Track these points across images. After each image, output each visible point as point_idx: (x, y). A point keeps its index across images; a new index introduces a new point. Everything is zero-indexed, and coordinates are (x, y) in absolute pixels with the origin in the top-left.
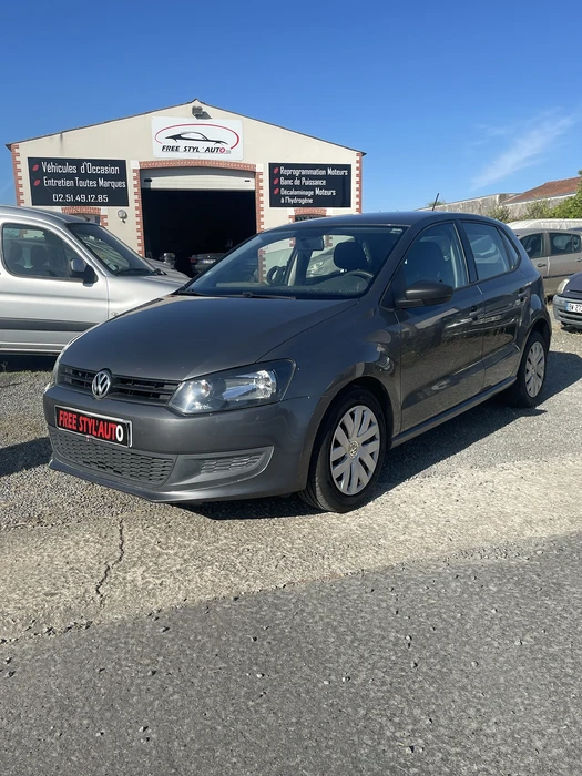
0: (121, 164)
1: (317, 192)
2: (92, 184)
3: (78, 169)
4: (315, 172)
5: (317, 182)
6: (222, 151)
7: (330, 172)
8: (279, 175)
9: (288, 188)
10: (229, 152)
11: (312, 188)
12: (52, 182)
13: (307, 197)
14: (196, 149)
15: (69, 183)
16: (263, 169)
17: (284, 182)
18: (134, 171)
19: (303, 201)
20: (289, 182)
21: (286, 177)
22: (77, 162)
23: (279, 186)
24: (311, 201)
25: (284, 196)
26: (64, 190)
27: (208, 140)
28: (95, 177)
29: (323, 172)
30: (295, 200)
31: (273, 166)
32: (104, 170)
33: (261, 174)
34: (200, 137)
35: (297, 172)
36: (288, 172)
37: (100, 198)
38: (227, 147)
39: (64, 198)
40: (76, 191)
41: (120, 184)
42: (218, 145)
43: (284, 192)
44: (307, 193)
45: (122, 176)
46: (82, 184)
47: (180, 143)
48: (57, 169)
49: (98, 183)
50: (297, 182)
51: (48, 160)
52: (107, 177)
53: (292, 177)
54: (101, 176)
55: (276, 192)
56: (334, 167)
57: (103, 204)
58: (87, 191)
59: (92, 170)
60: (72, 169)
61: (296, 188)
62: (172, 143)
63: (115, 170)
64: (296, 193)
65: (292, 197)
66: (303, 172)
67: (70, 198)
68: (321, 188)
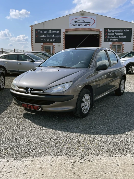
0: (60, 30)
1: (120, 37)
2: (51, 36)
3: (48, 32)
4: (119, 31)
5: (120, 34)
6: (90, 25)
7: (124, 30)
8: (107, 32)
9: (110, 36)
10: (92, 26)
11: (118, 36)
12: (41, 36)
13: (116, 39)
14: (82, 25)
15: (45, 36)
16: (102, 30)
17: (108, 34)
18: (63, 32)
19: (115, 40)
20: (111, 34)
21: (109, 33)
22: (48, 30)
23: (107, 35)
24: (117, 40)
25: (109, 39)
26: (44, 38)
27: (85, 22)
28: (52, 34)
29: (122, 31)
30: (112, 40)
31: (105, 29)
32: (55, 32)
33: (101, 32)
34: (83, 21)
35: (113, 31)
36: (110, 31)
37: (53, 40)
38: (91, 24)
39: (44, 40)
40: (47, 38)
41: (59, 36)
42: (88, 24)
43: (109, 37)
44: (116, 37)
45: (60, 34)
46: (49, 36)
47: (77, 23)
48: (42, 32)
49: (53, 36)
50: (113, 34)
51: (40, 30)
52: (56, 34)
53: (112, 32)
54: (54, 34)
55: (106, 37)
56: (126, 29)
57: (54, 42)
58: (50, 38)
59: (52, 32)
60: (46, 32)
61: (113, 36)
62: (75, 24)
63: (58, 32)
64: (112, 37)
65: (111, 39)
66: (115, 31)
67: (45, 41)
68: (121, 36)
